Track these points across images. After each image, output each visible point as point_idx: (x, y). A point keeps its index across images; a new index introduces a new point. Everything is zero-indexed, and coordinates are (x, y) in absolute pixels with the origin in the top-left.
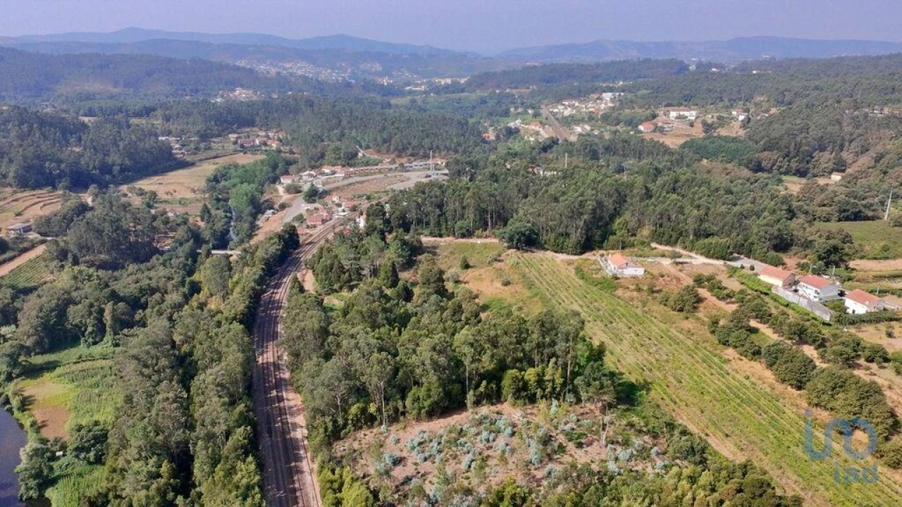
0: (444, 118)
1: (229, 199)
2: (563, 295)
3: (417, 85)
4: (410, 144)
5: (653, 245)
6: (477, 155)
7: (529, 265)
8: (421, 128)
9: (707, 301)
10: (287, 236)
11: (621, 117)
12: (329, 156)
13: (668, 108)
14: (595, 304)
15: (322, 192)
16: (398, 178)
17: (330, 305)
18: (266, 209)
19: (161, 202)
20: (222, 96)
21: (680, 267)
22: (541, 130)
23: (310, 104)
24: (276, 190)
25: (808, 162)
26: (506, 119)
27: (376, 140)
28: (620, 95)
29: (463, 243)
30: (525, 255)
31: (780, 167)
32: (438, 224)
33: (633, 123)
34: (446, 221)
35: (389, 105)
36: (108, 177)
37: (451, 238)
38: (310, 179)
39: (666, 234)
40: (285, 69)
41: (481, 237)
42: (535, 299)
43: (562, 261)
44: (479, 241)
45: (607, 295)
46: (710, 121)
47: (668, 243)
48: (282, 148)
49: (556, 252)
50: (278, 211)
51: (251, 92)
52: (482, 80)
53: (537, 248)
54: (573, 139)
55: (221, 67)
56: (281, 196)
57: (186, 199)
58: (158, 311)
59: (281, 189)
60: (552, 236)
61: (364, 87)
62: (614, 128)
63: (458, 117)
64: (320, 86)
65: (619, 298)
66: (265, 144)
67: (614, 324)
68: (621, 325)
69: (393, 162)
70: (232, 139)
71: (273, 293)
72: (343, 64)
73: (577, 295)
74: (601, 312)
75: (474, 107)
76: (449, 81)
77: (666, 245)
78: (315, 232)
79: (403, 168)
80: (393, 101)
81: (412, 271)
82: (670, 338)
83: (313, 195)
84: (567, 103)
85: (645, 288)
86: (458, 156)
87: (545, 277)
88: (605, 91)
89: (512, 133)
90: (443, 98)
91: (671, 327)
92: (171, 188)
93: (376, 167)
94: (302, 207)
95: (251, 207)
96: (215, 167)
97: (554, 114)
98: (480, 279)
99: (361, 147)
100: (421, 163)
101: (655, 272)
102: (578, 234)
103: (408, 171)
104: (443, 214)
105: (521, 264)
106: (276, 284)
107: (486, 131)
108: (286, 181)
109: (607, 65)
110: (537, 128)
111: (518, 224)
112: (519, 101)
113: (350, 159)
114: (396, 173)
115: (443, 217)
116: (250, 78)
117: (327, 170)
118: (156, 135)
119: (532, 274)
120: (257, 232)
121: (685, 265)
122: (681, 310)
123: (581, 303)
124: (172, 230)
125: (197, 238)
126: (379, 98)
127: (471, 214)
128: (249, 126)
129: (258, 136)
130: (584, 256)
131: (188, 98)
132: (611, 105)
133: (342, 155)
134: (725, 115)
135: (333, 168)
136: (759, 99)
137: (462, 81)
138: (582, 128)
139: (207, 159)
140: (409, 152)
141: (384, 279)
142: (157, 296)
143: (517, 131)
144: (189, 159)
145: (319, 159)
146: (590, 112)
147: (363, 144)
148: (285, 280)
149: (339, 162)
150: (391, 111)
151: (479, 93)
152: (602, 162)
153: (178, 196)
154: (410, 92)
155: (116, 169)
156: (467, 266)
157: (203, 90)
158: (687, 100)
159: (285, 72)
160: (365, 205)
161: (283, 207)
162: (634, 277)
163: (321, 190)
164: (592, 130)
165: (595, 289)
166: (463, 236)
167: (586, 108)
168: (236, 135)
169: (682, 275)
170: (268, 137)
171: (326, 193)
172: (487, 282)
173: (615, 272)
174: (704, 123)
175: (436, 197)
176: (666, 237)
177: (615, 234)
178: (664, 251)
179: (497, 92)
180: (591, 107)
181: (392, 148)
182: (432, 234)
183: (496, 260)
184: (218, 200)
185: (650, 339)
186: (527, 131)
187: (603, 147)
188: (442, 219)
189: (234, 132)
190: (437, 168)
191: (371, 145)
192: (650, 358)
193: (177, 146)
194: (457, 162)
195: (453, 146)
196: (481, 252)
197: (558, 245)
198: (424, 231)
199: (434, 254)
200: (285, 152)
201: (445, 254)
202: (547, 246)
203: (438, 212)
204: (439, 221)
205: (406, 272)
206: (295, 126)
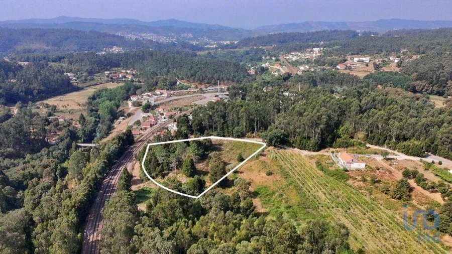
0: (226, 62)
1: (98, 110)
2: (310, 183)
3: (211, 45)
4: (206, 77)
5: (368, 145)
6: (245, 83)
7: (284, 159)
8: (213, 68)
9: (415, 190)
10: (125, 137)
11: (325, 61)
12: (160, 84)
13: (353, 56)
14: (334, 192)
15: (154, 106)
16: (199, 97)
17: (148, 189)
18: (119, 116)
19: (58, 112)
20: (105, 51)
21: (389, 162)
22: (281, 68)
23: (151, 54)
24: (127, 104)
25: (444, 87)
26: (260, 63)
27: (187, 75)
28: (323, 49)
29: (239, 142)
30: (280, 151)
31: (427, 90)
32: (223, 129)
33: (333, 64)
34: (228, 127)
35: (196, 55)
36: (30, 97)
37: (231, 138)
38: (148, 98)
39: (376, 137)
40: (141, 37)
41: (250, 137)
42: (290, 187)
43: (306, 156)
44: (249, 140)
45: (341, 184)
46: (378, 63)
47: (377, 144)
48: (134, 79)
49: (301, 149)
50: (126, 117)
51: (121, 49)
52: (246, 42)
53: (287, 146)
54: (300, 73)
55: (106, 35)
56: (130, 108)
57: (74, 110)
58: (33, 192)
59: (130, 103)
60: (298, 138)
61: (182, 46)
62: (322, 67)
63: (234, 61)
64: (158, 45)
65: (350, 186)
66: (125, 77)
67: (352, 210)
68: (357, 212)
69: (196, 87)
70: (107, 74)
71: (110, 179)
72: (172, 34)
73: (321, 184)
74: (340, 199)
75: (242, 56)
76: (228, 42)
77: (376, 145)
78: (145, 133)
79: (202, 91)
80: (198, 53)
81: (205, 163)
82: (398, 224)
83: (148, 108)
84: (294, 54)
85: (369, 179)
86: (234, 84)
87: (296, 169)
88: (314, 47)
89: (264, 70)
90: (225, 51)
91: (396, 214)
92: (65, 103)
93: (186, 91)
94: (140, 115)
95: (110, 116)
96: (95, 90)
97: (287, 60)
98: (250, 169)
99: (178, 78)
100: (213, 88)
101: (373, 166)
102: (316, 138)
103: (205, 93)
104: (226, 122)
105: (278, 158)
106: (114, 171)
107: (250, 69)
108: (134, 99)
109: (313, 34)
110: (278, 68)
111: (275, 131)
112: (267, 53)
113: (172, 86)
114: (198, 94)
115: (226, 124)
116: (122, 42)
117: (158, 92)
118: (63, 72)
119: (287, 166)
120: (112, 131)
121: (393, 161)
122: (399, 198)
123: (325, 191)
124: (60, 130)
125: (73, 136)
126: (191, 52)
127: (243, 123)
128: (116, 67)
129: (121, 72)
130: (320, 153)
131: (86, 52)
132: (319, 54)
133: (168, 83)
134: (386, 59)
135: (162, 91)
136: (403, 51)
137: (236, 43)
138: (304, 67)
139: (91, 86)
140: (206, 81)
141: (185, 171)
142: (35, 179)
143: (267, 69)
144: (80, 86)
145: (154, 85)
146: (307, 59)
147: (180, 77)
148: (120, 169)
149: (165, 87)
150: (197, 58)
151: (245, 49)
152: (319, 87)
153: (69, 108)
154: (208, 49)
155: (35, 92)
156: (241, 159)
157: (95, 48)
158: (361, 51)
159: (141, 39)
160: (178, 114)
161: (129, 115)
162: (358, 170)
163: (153, 105)
164: (310, 68)
165: (332, 179)
166: (239, 137)
167: (305, 56)
168: (108, 72)
169: (392, 168)
170: (127, 73)
171: (156, 106)
172: (256, 173)
173: (345, 166)
174: (375, 65)
175: (221, 111)
176: (376, 140)
177: (341, 137)
178: (376, 149)
179: (255, 48)
180: (308, 56)
181: (196, 79)
182: (218, 135)
183: (261, 155)
184: (92, 111)
185: (382, 225)
186: (272, 69)
187: (320, 78)
188: (225, 126)
189: (107, 70)
190: (222, 91)
191: (184, 77)
192: (386, 244)
193: (74, 78)
194: (234, 88)
195: (231, 78)
196: (251, 148)
197: (302, 145)
198: (213, 133)
199: (220, 150)
200: (135, 82)
201: (227, 149)
202: (294, 145)
203: (222, 121)
204: (223, 127)
205: (201, 164)
206: (142, 67)
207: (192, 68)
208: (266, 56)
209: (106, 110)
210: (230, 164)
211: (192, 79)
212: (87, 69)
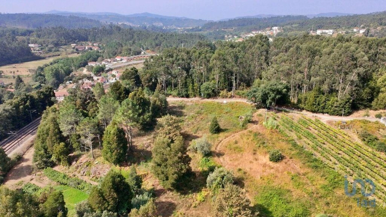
18: (67, 81)
24: (82, 70)
27: (151, 44)
29: (209, 103)
30: (280, 115)
32: (185, 85)
34: (193, 83)
37: (197, 98)
41: (226, 97)
44: (225, 101)
48: (100, 51)
49: (314, 112)
52: (209, 26)
53: (287, 107)
59: (85, 69)
66: (91, 49)
70: (73, 46)
84: (254, 32)
88: (273, 27)
95: (54, 79)
99: (143, 49)
102: (347, 92)
104: (189, 76)
105: (282, 127)
108: (91, 64)
112: (229, 33)
117: (118, 59)
119: (305, 142)
127: (216, 74)
128: (85, 40)
129: (88, 45)
134: (350, 31)
135: (122, 58)
137: (200, 27)
139: (53, 56)
144: (42, 55)
147: (145, 47)
151: (209, 31)
156: (218, 130)
163: (108, 69)
166: (209, 96)
168: (75, 45)
170: (93, 46)
171: (110, 70)
175: (183, 60)
179: (217, 30)
180: (268, 33)
182: (179, 95)
183: (249, 122)
188: (189, 80)
189: (75, 43)
191: (149, 48)
193: (38, 49)
196: (229, 112)
197: (319, 105)
198: (172, 93)
199: (180, 114)
200: (101, 53)
201: (192, 114)
202: (302, 105)
203: (185, 74)
204: (186, 83)
205: (145, 138)
206: (108, 40)
207: (156, 38)
208: (228, 36)
209: (51, 72)
210: (197, 137)
211: (156, 49)
212: (53, 42)
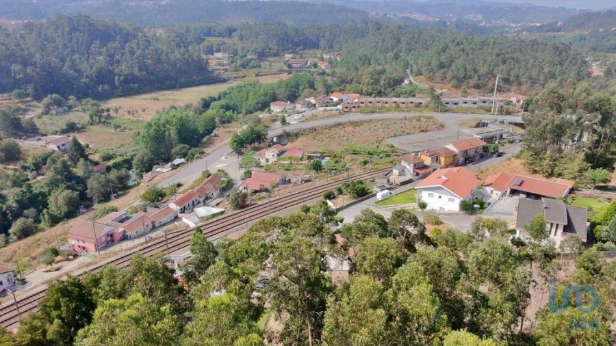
4: (476, 71)
52: (581, 20)
66: (316, 65)
70: (286, 59)
90: (536, 35)
100: (477, 99)
107: (590, 66)
114: (424, 113)
117: (336, 97)
128: (315, 48)
129: (315, 57)
133: (382, 81)
135: (346, 96)
147: (415, 68)
151: (578, 32)
168: (291, 56)
170: (322, 59)
179: (601, 30)
189: (293, 53)
190: (505, 110)
191: (423, 70)
195: (541, 77)
211: (439, 75)
212: (256, 49)
